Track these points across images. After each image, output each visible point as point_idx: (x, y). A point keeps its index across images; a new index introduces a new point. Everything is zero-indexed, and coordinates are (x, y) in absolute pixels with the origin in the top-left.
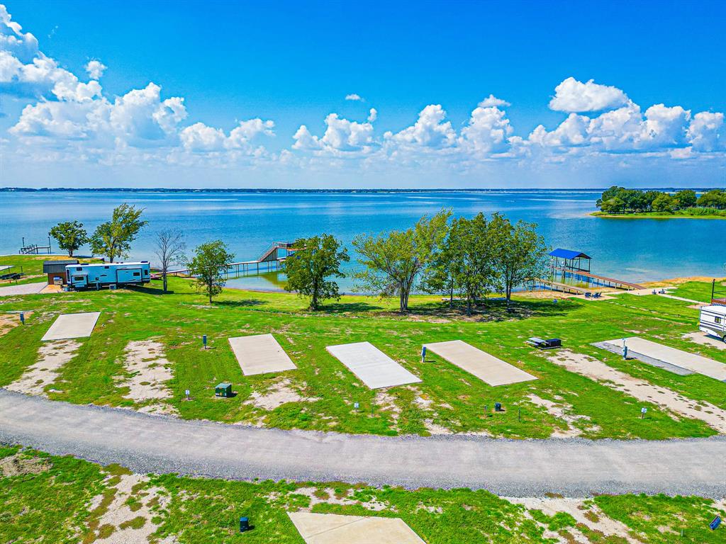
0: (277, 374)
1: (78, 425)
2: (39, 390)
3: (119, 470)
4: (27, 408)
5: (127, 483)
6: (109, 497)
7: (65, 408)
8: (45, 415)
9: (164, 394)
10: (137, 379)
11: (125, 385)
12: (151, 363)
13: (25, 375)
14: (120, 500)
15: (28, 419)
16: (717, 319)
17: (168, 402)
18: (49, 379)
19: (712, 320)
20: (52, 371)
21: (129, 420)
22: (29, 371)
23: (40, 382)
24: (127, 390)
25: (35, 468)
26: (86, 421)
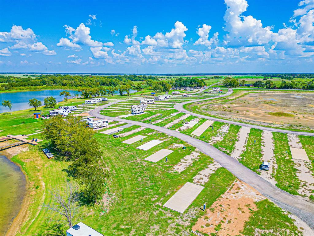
0: (169, 149)
1: (212, 152)
2: (215, 163)
3: (211, 145)
4: (218, 159)
5: (211, 144)
6: (214, 143)
7: (212, 156)
8: (216, 156)
9: (193, 152)
10: (193, 158)
11: (197, 157)
12: (185, 161)
13: (216, 169)
14: (213, 142)
15: (219, 156)
16: (96, 124)
17: (195, 151)
18: (211, 166)
19: (95, 125)
20: (209, 168)
21: (203, 150)
22: (214, 170)
23: (213, 165)
24: (198, 156)
25: (221, 148)
26: (210, 152)
